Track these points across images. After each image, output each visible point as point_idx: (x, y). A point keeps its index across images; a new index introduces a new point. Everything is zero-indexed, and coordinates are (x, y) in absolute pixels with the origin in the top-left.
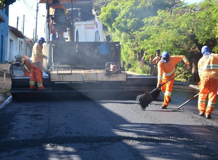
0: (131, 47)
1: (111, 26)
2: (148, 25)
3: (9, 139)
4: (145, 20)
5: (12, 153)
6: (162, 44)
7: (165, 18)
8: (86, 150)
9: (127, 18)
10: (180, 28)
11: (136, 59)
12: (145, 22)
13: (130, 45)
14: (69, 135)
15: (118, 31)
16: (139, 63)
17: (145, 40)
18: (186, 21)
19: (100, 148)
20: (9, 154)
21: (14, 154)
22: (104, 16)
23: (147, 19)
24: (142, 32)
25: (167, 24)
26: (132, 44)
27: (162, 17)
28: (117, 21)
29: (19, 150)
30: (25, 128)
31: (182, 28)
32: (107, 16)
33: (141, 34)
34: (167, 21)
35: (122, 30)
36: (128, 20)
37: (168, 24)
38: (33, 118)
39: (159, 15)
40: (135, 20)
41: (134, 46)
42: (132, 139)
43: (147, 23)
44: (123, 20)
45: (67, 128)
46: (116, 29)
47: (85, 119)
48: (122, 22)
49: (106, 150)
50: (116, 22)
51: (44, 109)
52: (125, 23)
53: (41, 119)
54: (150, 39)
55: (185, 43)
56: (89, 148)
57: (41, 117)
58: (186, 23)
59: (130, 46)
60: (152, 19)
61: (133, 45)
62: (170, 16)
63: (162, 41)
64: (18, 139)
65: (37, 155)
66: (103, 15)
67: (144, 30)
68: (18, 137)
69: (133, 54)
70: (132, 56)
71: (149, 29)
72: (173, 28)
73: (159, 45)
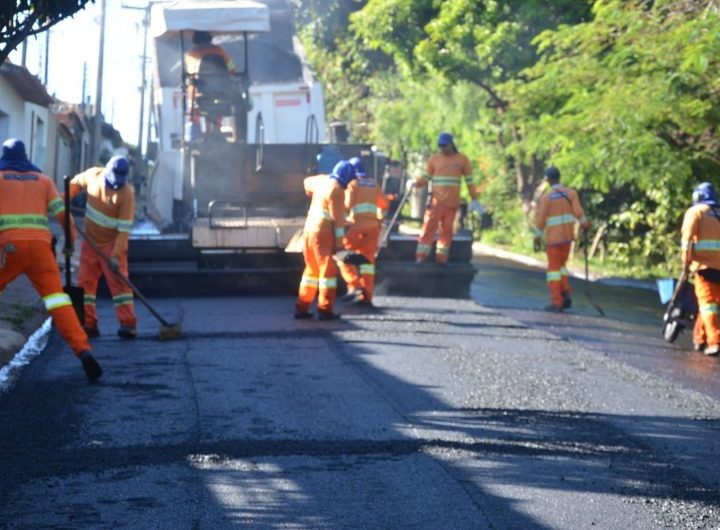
0: (493, 142)
1: (410, 58)
2: (556, 60)
3: (84, 444)
4: (543, 39)
5: (107, 474)
6: (610, 134)
7: (625, 28)
8: (318, 470)
9: (477, 22)
10: (680, 71)
11: (511, 193)
12: (542, 47)
13: (491, 133)
14: (265, 437)
15: (439, 78)
16: (525, 208)
17: (546, 118)
18: (705, 42)
19: (359, 465)
20: (97, 475)
21: (113, 478)
22: (383, 13)
23: (550, 36)
24: (534, 85)
25: (628, 57)
26: (496, 129)
27: (611, 26)
28: (436, 36)
29: (123, 470)
30: (125, 418)
31: (687, 71)
32: (394, 15)
33: (530, 92)
34: (629, 43)
35: (457, 71)
36: (481, 32)
37: (632, 57)
38: (140, 394)
39: (598, 18)
40: (509, 31)
41: (503, 141)
42: (457, 445)
43: (551, 49)
44: (460, 30)
45: (255, 421)
46: (429, 66)
47: (312, 398)
48: (456, 40)
49: (377, 470)
50: (430, 39)
51: (171, 370)
52: (469, 42)
53: (167, 396)
54: (566, 113)
55: (707, 130)
56: (328, 465)
57: (167, 391)
58: (705, 51)
59: (489, 139)
60: (571, 37)
61: (501, 134)
62: (640, 22)
63: (612, 122)
64: (111, 445)
65: (180, 479)
66: (377, 10)
67: (541, 76)
68: (110, 440)
69: (502, 172)
70: (496, 180)
71: (560, 72)
72: (650, 73)
73: (598, 140)
